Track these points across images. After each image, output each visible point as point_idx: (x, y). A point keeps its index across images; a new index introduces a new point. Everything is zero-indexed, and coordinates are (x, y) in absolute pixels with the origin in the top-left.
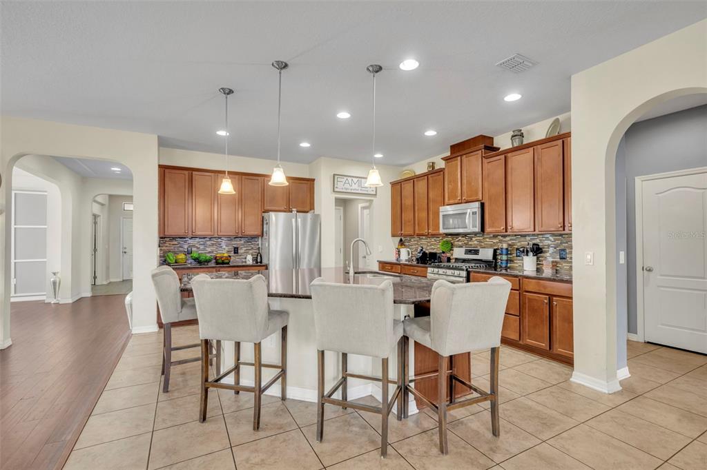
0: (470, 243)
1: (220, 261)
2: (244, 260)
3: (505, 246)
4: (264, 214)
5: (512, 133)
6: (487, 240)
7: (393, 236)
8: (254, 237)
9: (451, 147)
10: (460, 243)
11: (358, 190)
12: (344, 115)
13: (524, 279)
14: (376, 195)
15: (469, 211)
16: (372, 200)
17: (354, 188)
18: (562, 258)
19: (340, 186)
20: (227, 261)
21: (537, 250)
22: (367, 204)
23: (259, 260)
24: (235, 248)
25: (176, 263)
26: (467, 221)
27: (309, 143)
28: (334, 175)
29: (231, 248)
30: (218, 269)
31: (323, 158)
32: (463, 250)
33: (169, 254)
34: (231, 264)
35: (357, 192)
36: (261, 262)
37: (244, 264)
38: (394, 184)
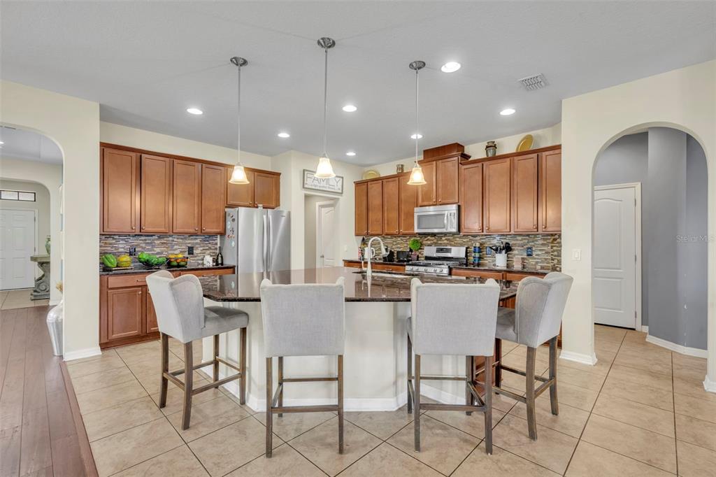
0: (440, 242)
1: (175, 263)
2: (200, 262)
3: (478, 245)
4: (226, 210)
5: (485, 144)
6: (458, 239)
7: (357, 235)
8: (212, 236)
9: (424, 151)
10: (429, 242)
11: (325, 187)
12: (350, 108)
13: (508, 274)
14: (342, 193)
15: (446, 212)
16: (338, 199)
17: (321, 185)
18: (528, 255)
19: (309, 183)
20: (182, 263)
21: (508, 248)
22: (331, 202)
23: (220, 262)
24: (189, 248)
25: (117, 266)
26: (445, 222)
27: (288, 133)
28: (304, 171)
29: (185, 248)
30: (178, 273)
31: (292, 151)
32: (434, 249)
33: (109, 256)
34: (188, 267)
35: (324, 189)
36: (222, 264)
37: (200, 267)
38: (358, 184)
